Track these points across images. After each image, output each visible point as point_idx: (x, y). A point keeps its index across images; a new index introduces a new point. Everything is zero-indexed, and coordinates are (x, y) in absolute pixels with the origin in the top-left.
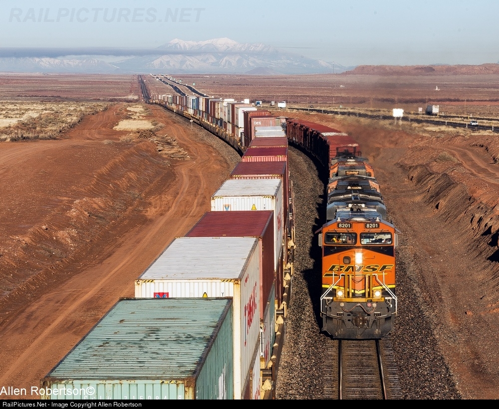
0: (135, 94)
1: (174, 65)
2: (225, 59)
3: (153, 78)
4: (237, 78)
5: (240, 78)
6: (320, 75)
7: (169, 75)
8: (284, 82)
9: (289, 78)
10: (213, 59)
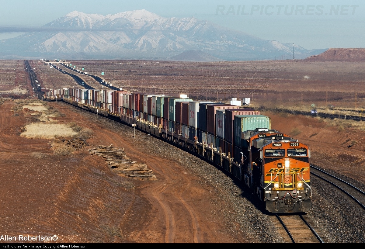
0: (23, 87)
1: (72, 47)
2: (142, 39)
3: (46, 64)
4: (161, 65)
5: (165, 65)
6: (275, 61)
7: (67, 61)
8: (227, 71)
9: (233, 65)
10: (125, 39)
